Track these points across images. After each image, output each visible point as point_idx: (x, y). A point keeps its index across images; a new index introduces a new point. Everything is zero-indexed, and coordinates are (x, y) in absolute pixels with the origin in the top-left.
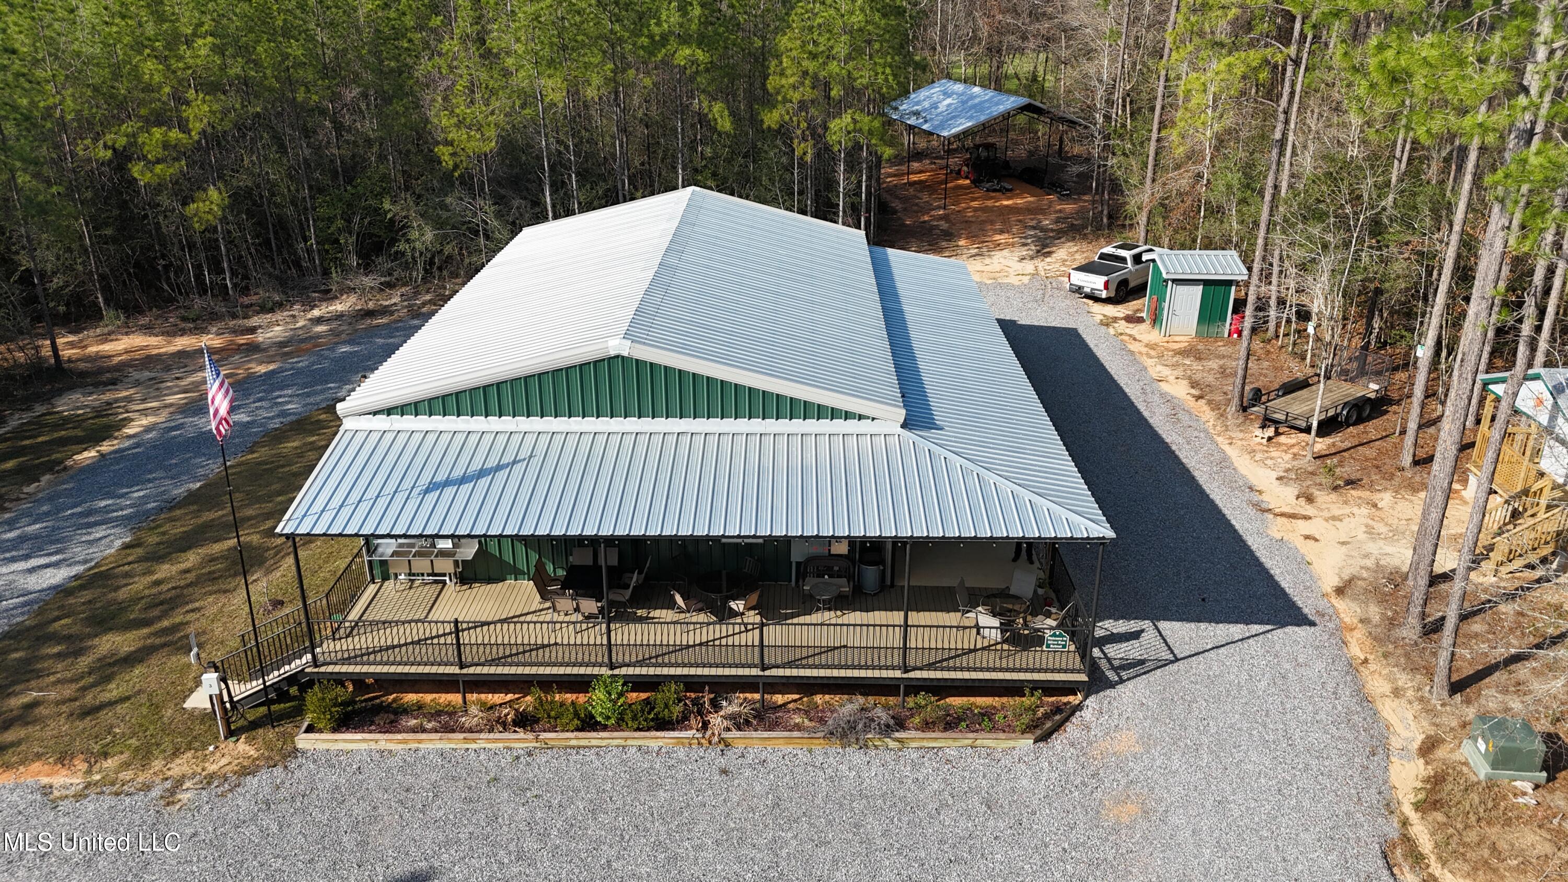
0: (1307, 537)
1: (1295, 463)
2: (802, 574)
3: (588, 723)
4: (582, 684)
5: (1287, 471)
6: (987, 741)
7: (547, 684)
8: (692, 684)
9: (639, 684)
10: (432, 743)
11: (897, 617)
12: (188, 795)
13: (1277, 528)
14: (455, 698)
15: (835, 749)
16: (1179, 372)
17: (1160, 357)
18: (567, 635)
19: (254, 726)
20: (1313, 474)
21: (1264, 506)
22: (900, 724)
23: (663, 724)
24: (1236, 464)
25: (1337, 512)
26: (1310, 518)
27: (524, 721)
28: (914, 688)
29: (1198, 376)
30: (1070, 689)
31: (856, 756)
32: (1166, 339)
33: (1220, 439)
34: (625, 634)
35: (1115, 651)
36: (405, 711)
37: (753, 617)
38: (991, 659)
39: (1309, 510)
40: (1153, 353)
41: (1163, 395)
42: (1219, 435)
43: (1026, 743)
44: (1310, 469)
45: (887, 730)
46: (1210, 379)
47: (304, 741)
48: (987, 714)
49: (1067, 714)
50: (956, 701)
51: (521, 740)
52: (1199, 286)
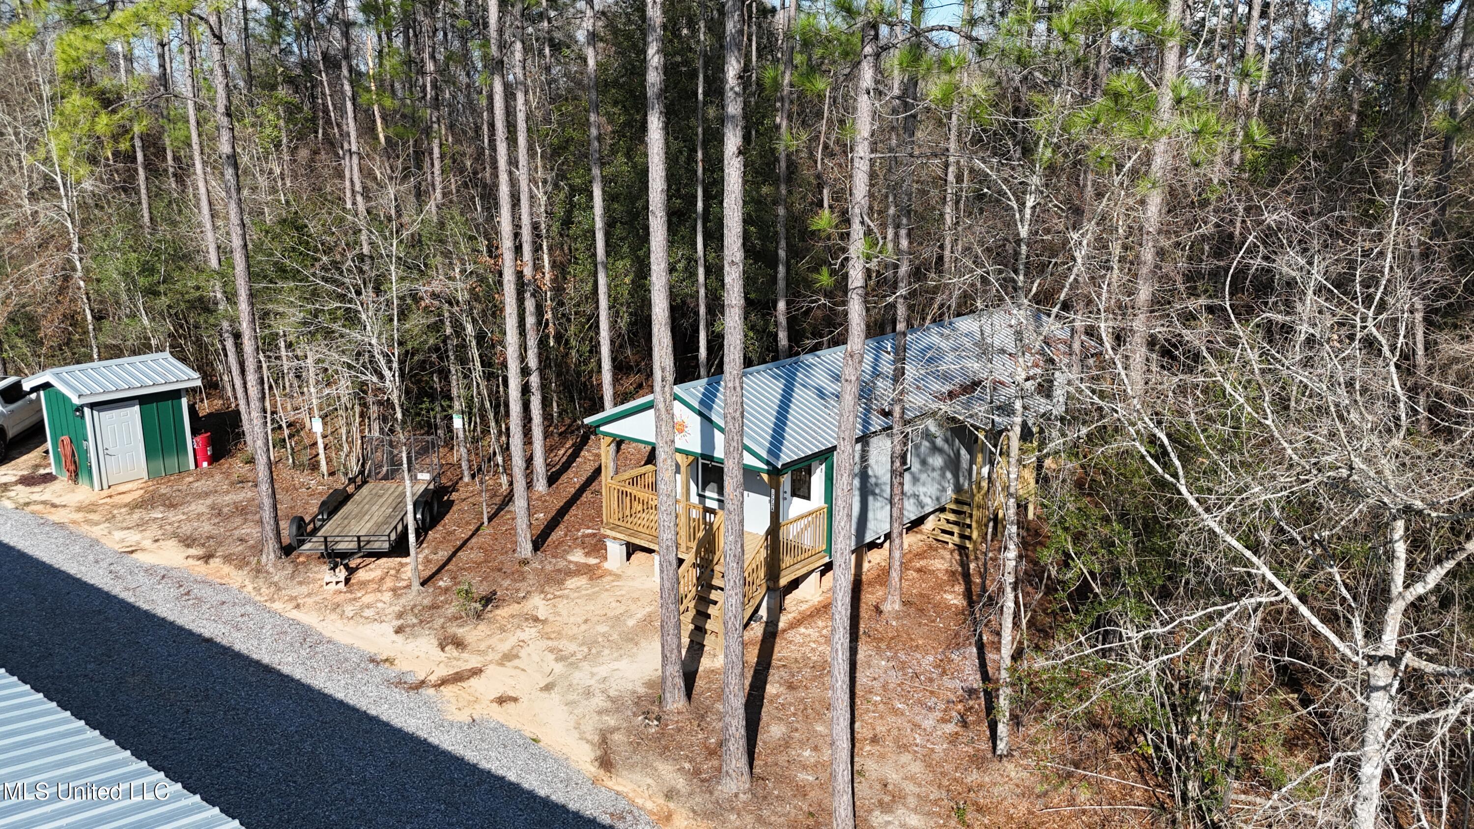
0: (501, 700)
1: (403, 601)
5: (400, 615)
16: (154, 531)
17: (110, 518)
20: (434, 607)
21: (410, 679)
24: (327, 633)
25: (505, 647)
26: (481, 671)
29: (186, 529)
32: (106, 492)
33: (277, 606)
39: (470, 660)
40: (94, 517)
41: (149, 571)
42: (272, 600)
44: (427, 602)
46: (206, 528)
52: (134, 405)
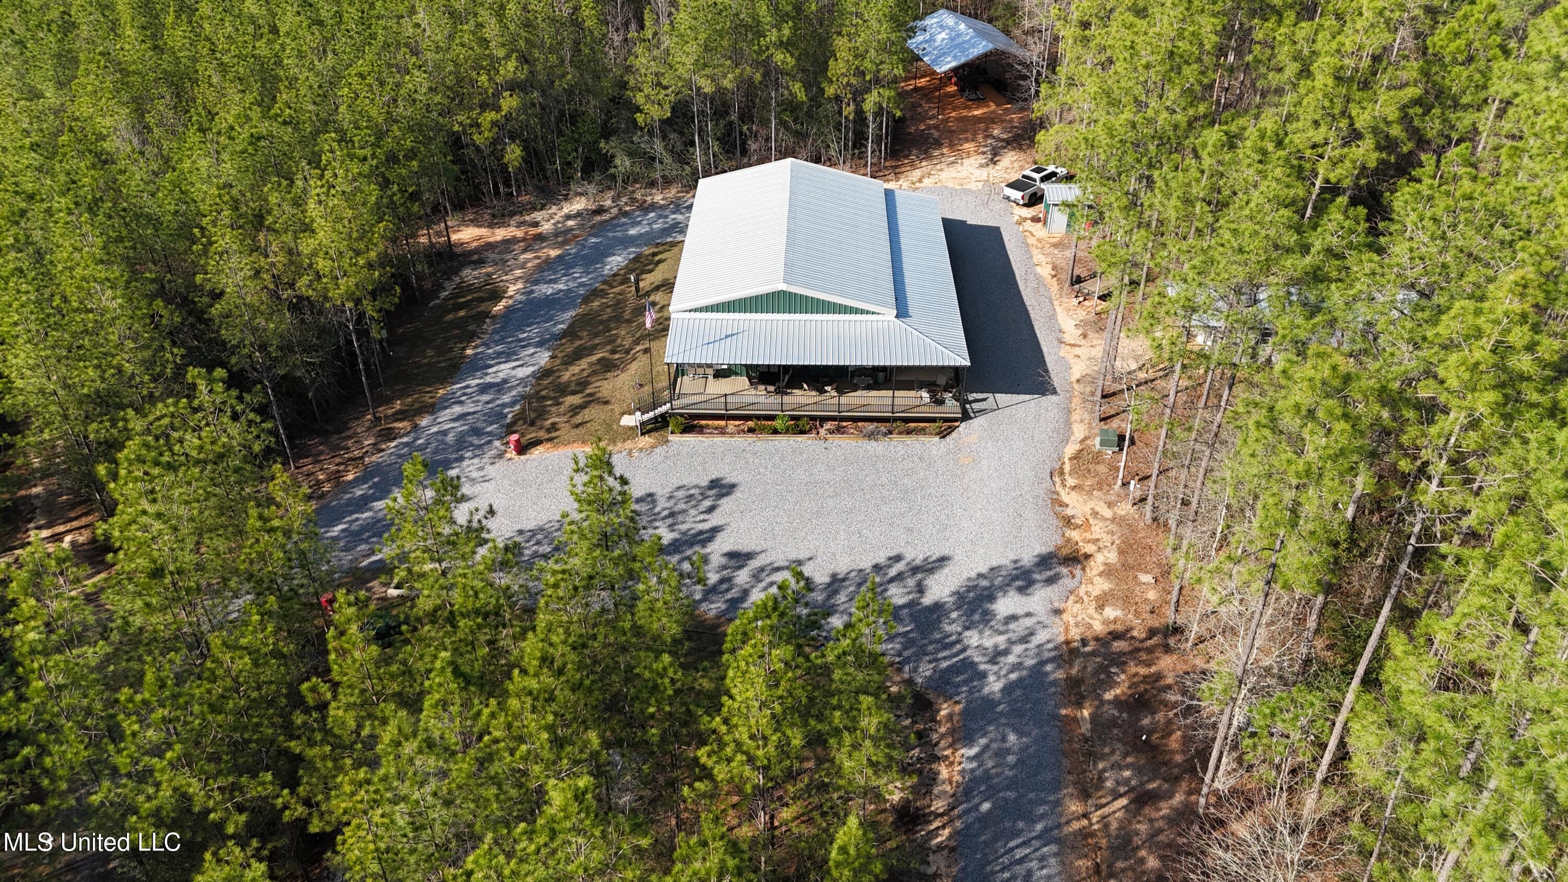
0: (1075, 356)
1: (1087, 317)
2: (853, 376)
3: (775, 432)
4: (772, 418)
5: (1081, 320)
6: (922, 438)
7: (758, 417)
8: (813, 418)
9: (793, 418)
10: (719, 439)
11: (890, 393)
13: (1064, 351)
14: (723, 423)
15: (866, 441)
17: (1042, 248)
18: (762, 400)
19: (649, 432)
20: (1092, 322)
21: (1062, 340)
22: (891, 433)
23: (802, 432)
24: (1058, 318)
25: (1093, 344)
26: (1081, 346)
27: (751, 430)
28: (896, 420)
29: (1058, 262)
30: (955, 420)
31: (874, 443)
32: (1048, 234)
33: (1055, 302)
34: (787, 399)
35: (976, 406)
36: (702, 427)
37: (834, 393)
38: (926, 409)
39: (1083, 342)
40: (1039, 246)
42: (1056, 299)
43: (937, 439)
44: (1092, 319)
45: (885, 435)
46: (1061, 263)
47: (671, 437)
48: (923, 429)
49: (951, 430)
50: (912, 425)
51: (751, 438)
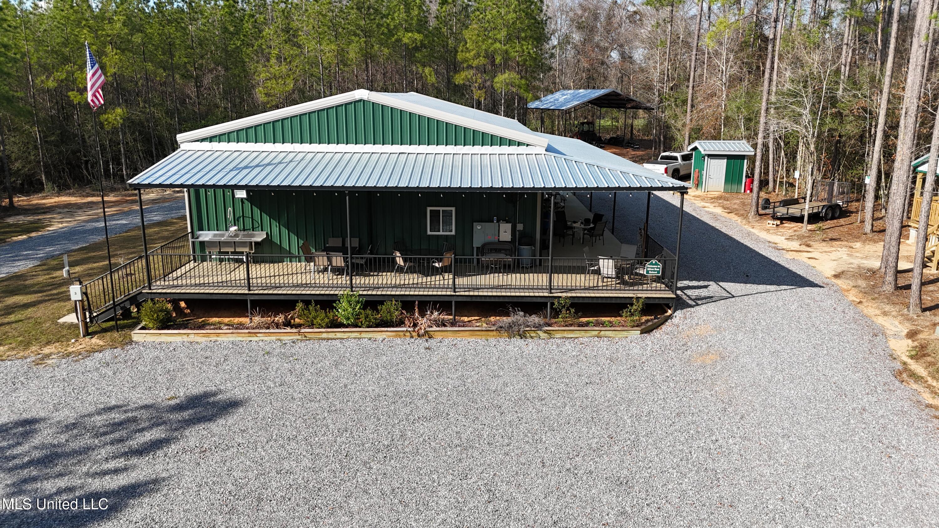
0: (810, 258)
1: (796, 233)
3: (335, 325)
5: (791, 236)
6: (608, 332)
10: (226, 337)
11: (544, 276)
12: (53, 361)
13: (790, 255)
14: (245, 320)
15: (504, 339)
19: (105, 331)
20: (808, 237)
21: (779, 248)
22: (548, 325)
23: (386, 325)
24: (758, 235)
25: (827, 250)
26: (810, 252)
27: (291, 323)
29: (728, 206)
31: (518, 342)
32: (705, 193)
34: (362, 281)
35: (692, 293)
39: (808, 249)
41: (707, 212)
42: (745, 225)
43: (635, 333)
44: (806, 235)
45: (539, 327)
46: (735, 206)
47: (137, 334)
49: (662, 321)
51: (289, 333)
52: (724, 159)
